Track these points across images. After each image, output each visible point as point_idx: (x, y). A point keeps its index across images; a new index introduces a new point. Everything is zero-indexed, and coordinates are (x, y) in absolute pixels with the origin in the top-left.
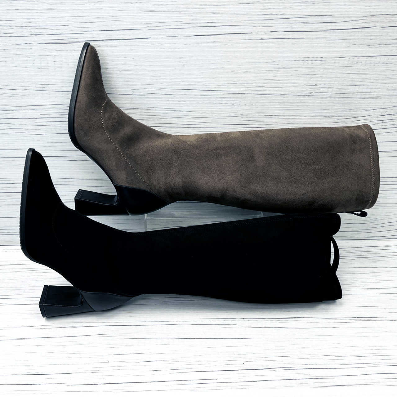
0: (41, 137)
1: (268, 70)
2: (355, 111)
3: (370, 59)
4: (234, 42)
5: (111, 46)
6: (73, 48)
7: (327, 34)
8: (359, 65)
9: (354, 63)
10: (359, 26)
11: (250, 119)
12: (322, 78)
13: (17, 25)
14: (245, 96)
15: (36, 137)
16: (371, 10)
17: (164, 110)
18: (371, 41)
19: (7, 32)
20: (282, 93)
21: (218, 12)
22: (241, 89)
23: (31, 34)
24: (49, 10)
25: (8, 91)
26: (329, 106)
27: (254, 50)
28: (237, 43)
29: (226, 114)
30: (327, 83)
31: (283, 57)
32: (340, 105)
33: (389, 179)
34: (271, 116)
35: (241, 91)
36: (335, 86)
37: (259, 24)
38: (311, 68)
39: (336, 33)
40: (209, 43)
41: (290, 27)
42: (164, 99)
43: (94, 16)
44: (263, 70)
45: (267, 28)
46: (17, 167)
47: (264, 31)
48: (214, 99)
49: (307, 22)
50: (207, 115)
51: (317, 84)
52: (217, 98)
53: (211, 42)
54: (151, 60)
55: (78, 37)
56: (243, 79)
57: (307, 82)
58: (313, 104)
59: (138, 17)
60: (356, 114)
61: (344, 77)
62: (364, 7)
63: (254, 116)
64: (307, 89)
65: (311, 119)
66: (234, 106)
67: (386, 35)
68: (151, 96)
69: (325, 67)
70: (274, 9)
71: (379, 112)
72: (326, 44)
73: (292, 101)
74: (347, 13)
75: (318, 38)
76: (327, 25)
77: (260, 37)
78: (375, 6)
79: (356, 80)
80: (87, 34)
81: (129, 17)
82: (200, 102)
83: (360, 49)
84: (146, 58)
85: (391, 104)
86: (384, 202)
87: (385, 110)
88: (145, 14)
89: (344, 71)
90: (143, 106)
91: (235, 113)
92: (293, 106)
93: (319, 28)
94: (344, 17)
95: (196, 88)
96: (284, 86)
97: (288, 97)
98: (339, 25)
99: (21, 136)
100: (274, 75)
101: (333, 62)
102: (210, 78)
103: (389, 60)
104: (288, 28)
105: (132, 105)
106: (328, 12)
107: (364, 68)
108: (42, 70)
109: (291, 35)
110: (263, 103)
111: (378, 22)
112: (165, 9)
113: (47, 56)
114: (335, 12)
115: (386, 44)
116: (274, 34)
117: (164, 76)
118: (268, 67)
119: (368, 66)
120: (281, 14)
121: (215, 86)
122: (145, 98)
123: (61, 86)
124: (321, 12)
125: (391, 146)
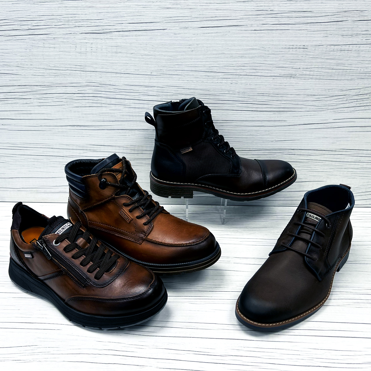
0: (77, 109)
1: (260, 55)
2: (333, 91)
3: (344, 47)
4: (233, 33)
5: (136, 36)
6: (106, 37)
7: (308, 26)
8: (335, 52)
9: (331, 50)
10: (334, 20)
11: (246, 96)
12: (305, 63)
13: (65, 19)
14: (241, 77)
15: (73, 109)
16: (344, 7)
17: (175, 88)
18: (344, 32)
19: (57, 25)
20: (272, 75)
21: (220, 8)
22: (238, 71)
23: (75, 26)
24: (90, 7)
25: (54, 71)
26: (311, 86)
27: (249, 39)
28: (235, 33)
29: (226, 91)
30: (309, 66)
31: (273, 45)
32: (320, 86)
33: (365, 152)
34: (263, 95)
35: (238, 73)
36: (316, 70)
37: (252, 18)
38: (296, 54)
39: (315, 26)
40: (212, 33)
41: (278, 20)
42: (176, 79)
43: (124, 12)
44: (256, 55)
45: (260, 22)
46: (56, 134)
47: (257, 24)
48: (216, 79)
49: (291, 17)
50: (211, 93)
51: (301, 68)
52: (218, 78)
53: (215, 33)
54: (167, 47)
55: (111, 28)
56: (239, 63)
57: (292, 66)
58: (298, 85)
59: (158, 13)
60: (334, 94)
61: (323, 62)
62: (337, 5)
63: (249, 93)
64: (293, 72)
65: (296, 97)
66: (233, 85)
67: (356, 27)
68: (165, 76)
69: (307, 53)
70: (264, 6)
71: (354, 92)
72: (307, 34)
73: (280, 82)
74: (323, 9)
75: (301, 30)
76: (308, 19)
77: (254, 29)
78: (347, 4)
79: (333, 64)
80: (118, 26)
81: (151, 12)
82: (204, 82)
83: (336, 38)
84: (163, 45)
85: (364, 86)
86: (362, 173)
87: (358, 91)
88: (164, 11)
89: (323, 57)
90: (158, 84)
91: (233, 91)
92: (281, 85)
93: (301, 21)
94: (321, 13)
95: (202, 70)
96: (274, 69)
97: (277, 78)
98: (318, 19)
99: (61, 108)
100: (265, 60)
101: (314, 49)
102: (213, 62)
103: (360, 48)
104: (275, 21)
105: (150, 84)
106: (308, 8)
107: (339, 54)
108: (82, 54)
109: (279, 27)
110: (256, 83)
111: (349, 17)
112: (179, 6)
113: (86, 43)
114: (314, 8)
115: (357, 35)
116: (265, 26)
117: (176, 60)
118: (260, 53)
119: (343, 53)
120: (270, 10)
121: (217, 68)
122: (160, 78)
123: (95, 67)
124: (302, 8)
125: (365, 122)
